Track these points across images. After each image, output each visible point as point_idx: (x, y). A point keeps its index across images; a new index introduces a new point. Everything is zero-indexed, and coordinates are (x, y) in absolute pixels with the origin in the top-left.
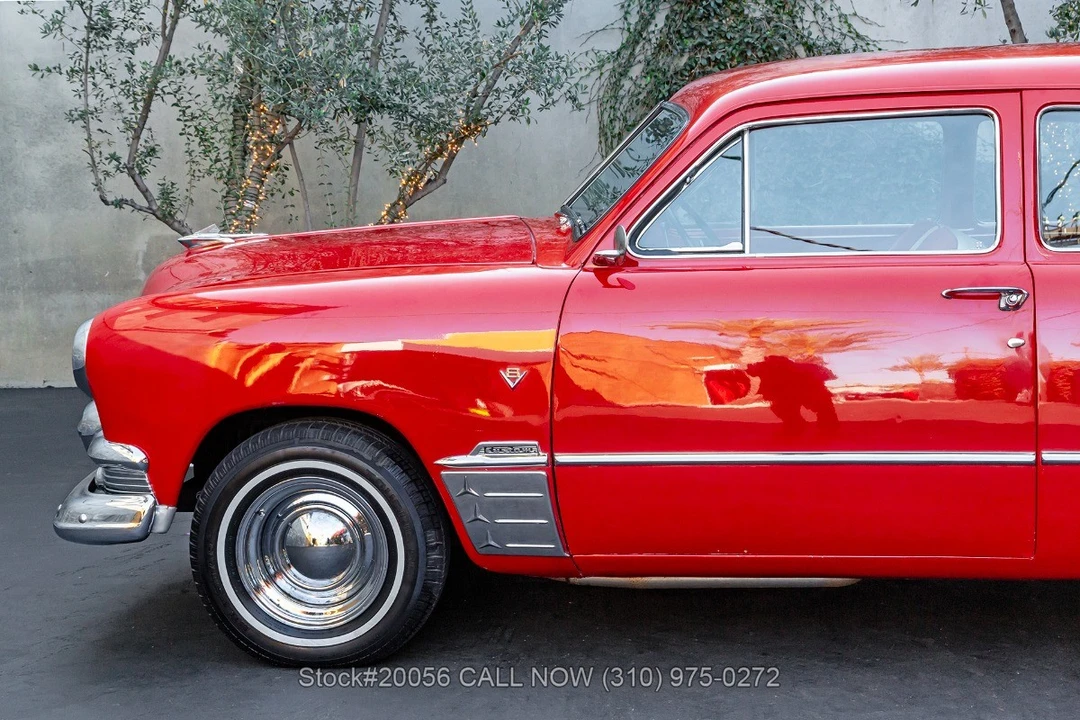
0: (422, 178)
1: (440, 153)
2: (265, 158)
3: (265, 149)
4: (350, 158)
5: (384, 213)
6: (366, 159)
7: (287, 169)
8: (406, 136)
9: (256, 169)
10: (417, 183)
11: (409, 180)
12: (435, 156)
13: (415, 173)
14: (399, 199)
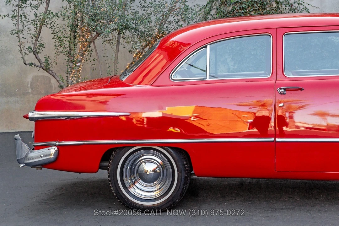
0: (141, 54)
1: (148, 45)
2: (84, 47)
3: (84, 44)
4: (115, 47)
5: (127, 67)
6: (121, 47)
7: (92, 51)
8: (136, 39)
9: (81, 51)
10: (140, 56)
11: (137, 54)
12: (146, 46)
13: (139, 52)
14: (133, 62)
